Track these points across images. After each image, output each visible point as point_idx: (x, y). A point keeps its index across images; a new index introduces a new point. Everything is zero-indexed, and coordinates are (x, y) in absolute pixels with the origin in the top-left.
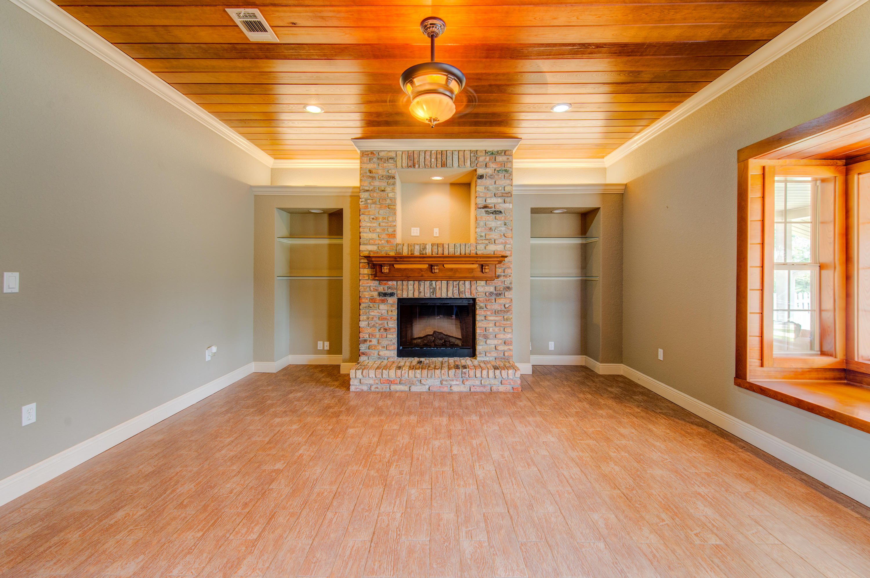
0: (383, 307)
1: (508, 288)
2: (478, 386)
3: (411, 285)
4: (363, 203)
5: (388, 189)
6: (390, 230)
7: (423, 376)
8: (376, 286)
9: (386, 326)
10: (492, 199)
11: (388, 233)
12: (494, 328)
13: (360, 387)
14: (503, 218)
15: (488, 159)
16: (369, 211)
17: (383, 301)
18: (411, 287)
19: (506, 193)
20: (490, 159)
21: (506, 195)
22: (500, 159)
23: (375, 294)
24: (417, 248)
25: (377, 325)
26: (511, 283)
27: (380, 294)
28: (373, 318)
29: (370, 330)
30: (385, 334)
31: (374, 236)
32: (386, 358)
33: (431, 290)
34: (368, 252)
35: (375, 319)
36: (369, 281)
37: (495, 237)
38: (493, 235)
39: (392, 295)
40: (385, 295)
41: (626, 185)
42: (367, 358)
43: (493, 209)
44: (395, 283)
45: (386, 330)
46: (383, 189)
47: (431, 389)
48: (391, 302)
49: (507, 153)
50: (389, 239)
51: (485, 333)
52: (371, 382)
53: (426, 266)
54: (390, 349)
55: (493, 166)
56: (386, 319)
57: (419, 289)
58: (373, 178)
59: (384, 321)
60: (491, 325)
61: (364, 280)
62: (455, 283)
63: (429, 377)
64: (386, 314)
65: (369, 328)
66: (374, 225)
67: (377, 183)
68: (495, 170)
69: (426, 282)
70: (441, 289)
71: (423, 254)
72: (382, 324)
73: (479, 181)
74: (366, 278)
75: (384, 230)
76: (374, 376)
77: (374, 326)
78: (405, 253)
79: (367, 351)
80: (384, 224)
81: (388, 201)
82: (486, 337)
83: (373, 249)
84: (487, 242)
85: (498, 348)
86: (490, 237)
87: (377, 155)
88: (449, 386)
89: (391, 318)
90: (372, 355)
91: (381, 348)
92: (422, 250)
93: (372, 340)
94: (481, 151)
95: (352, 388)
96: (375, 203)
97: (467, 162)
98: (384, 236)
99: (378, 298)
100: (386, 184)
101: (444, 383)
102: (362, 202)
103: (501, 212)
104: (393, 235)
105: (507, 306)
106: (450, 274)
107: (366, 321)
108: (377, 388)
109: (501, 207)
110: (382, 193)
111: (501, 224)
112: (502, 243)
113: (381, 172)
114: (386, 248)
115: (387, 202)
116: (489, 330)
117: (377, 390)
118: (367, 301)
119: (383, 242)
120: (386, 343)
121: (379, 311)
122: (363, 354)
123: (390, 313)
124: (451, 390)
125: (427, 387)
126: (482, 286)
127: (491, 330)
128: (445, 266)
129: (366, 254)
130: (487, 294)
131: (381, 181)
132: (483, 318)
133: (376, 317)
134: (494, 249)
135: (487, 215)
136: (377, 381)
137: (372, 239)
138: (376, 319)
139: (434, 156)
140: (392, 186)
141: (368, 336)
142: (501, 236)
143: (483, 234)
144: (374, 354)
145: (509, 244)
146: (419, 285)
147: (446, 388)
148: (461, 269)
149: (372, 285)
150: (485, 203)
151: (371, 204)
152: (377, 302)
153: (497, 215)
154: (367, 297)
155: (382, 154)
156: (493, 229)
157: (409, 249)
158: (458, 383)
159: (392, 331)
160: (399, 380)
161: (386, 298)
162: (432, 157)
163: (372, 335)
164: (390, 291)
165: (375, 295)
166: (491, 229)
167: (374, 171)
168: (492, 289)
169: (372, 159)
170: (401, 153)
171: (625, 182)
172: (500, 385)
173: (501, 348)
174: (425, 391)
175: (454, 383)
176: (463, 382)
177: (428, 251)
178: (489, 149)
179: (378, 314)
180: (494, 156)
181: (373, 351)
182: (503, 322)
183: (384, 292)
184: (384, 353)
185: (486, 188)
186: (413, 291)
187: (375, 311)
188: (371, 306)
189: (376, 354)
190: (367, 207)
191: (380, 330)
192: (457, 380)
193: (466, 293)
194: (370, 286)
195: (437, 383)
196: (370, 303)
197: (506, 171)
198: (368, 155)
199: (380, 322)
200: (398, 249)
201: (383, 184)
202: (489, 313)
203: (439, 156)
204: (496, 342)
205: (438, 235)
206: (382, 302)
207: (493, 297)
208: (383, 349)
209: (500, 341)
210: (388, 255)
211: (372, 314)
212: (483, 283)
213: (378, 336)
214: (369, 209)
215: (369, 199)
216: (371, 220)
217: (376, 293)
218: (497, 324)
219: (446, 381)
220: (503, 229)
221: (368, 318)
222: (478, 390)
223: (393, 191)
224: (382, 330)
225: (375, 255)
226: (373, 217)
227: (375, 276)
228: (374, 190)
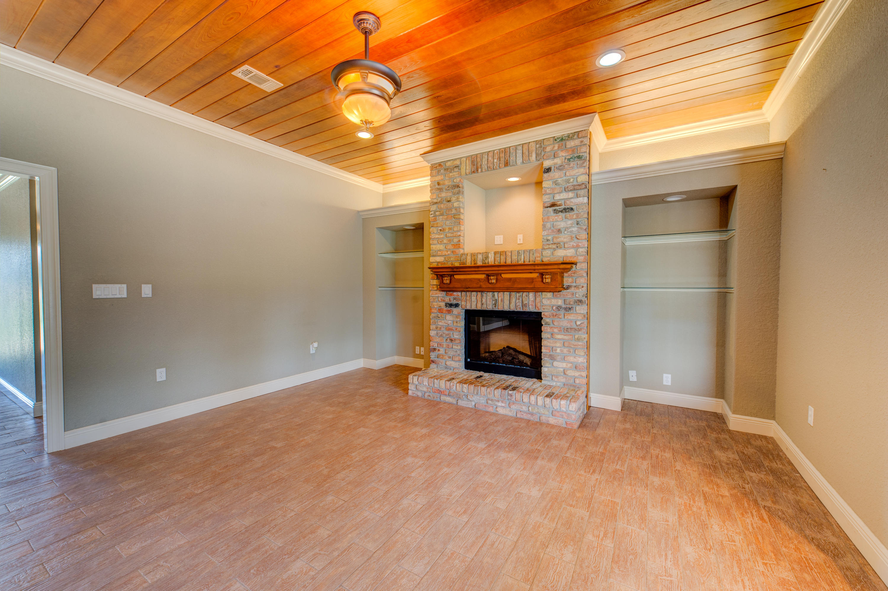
0: (449, 317)
1: (581, 302)
2: (525, 412)
3: (474, 296)
4: (432, 216)
5: (453, 199)
6: (456, 240)
7: (470, 392)
8: (443, 297)
9: (452, 337)
10: (562, 195)
11: (453, 243)
12: (563, 348)
13: (418, 393)
14: (575, 217)
15: (556, 148)
16: (437, 223)
17: (449, 312)
18: (474, 299)
19: (579, 185)
20: (559, 147)
21: (581, 188)
22: (571, 144)
23: (442, 304)
24: (480, 257)
25: (445, 335)
27: (447, 305)
29: (438, 340)
30: (451, 344)
31: (442, 247)
32: (452, 369)
33: (494, 302)
34: (436, 264)
35: (443, 329)
36: (438, 292)
37: (565, 240)
38: (563, 238)
39: (457, 305)
40: (451, 305)
41: (786, 144)
42: (436, 367)
43: (563, 207)
44: (459, 294)
45: (451, 340)
46: (449, 199)
47: (476, 406)
48: (456, 313)
49: (580, 135)
50: (454, 250)
51: (551, 353)
52: (425, 389)
53: (483, 276)
54: (456, 360)
55: (562, 154)
56: (452, 329)
57: (482, 301)
58: (441, 190)
59: (450, 332)
60: (559, 344)
61: (434, 290)
62: (518, 295)
63: (475, 393)
64: (452, 325)
65: (437, 337)
66: (442, 236)
67: (443, 195)
68: (565, 158)
69: (487, 293)
70: (502, 300)
71: (484, 263)
72: (448, 334)
73: (546, 175)
74: (435, 289)
75: (450, 241)
76: (427, 384)
77: (441, 336)
78: (469, 262)
79: (436, 359)
80: (450, 235)
81: (454, 211)
82: (553, 359)
83: (440, 261)
84: (554, 246)
85: (567, 373)
86: (559, 240)
87: (444, 166)
88: (495, 407)
89: (458, 329)
90: (440, 364)
91: (447, 358)
92: (484, 259)
93: (440, 349)
94: (548, 139)
95: (410, 392)
96: (442, 215)
97: (531, 156)
98: (450, 247)
99: (445, 309)
100: (451, 194)
101: (490, 402)
102: (431, 214)
103: (572, 209)
104: (458, 246)
105: (578, 323)
106: (508, 284)
107: (435, 330)
108: (430, 396)
109: (573, 203)
110: (448, 203)
111: (572, 224)
112: (573, 247)
113: (447, 183)
114: (452, 259)
115: (453, 213)
116: (556, 350)
117: (429, 398)
118: (435, 311)
119: (449, 253)
120: (452, 354)
121: (446, 321)
122: (433, 362)
123: (455, 324)
124: (497, 411)
125: (473, 404)
126: (549, 299)
127: (558, 350)
128: (502, 275)
130: (554, 308)
131: (447, 191)
132: (549, 336)
133: (444, 327)
134: (563, 255)
135: (555, 215)
136: (429, 390)
137: (440, 250)
139: (496, 156)
140: (458, 196)
141: (436, 345)
142: (572, 238)
143: (550, 238)
145: (582, 248)
146: (482, 296)
147: (491, 408)
148: (520, 278)
149: (440, 295)
150: (553, 201)
151: (439, 216)
152: (444, 312)
153: (567, 213)
154: (436, 307)
155: (448, 164)
156: (563, 230)
157: (473, 258)
158: (503, 405)
159: (457, 342)
160: (448, 391)
161: (451, 308)
162: (495, 157)
163: (440, 344)
164: (455, 302)
165: (442, 306)
166: (559, 231)
167: (441, 183)
168: (560, 302)
169: (440, 171)
170: (465, 159)
171: (785, 140)
172: (551, 416)
173: (571, 373)
174: (471, 407)
175: (500, 404)
176: (509, 405)
178: (558, 134)
179: (445, 324)
180: (563, 142)
181: (441, 360)
182: (573, 342)
183: (450, 303)
184: (450, 363)
185: (556, 183)
186: (476, 303)
187: (443, 321)
188: (439, 316)
189: (443, 364)
190: (436, 219)
191: (446, 340)
192: (502, 402)
193: (530, 306)
194: (438, 297)
195: (483, 401)
196: (438, 313)
197: (579, 157)
198: (437, 167)
199: (447, 332)
200: (462, 259)
201: (449, 195)
202: (556, 330)
203: (502, 155)
204: (564, 365)
205: (521, 242)
206: (449, 313)
207: (562, 312)
208: (449, 359)
209: (569, 365)
210: (452, 266)
211: (440, 324)
212: (549, 295)
213: (445, 346)
214: (438, 221)
215: (437, 211)
216: (439, 231)
217: (444, 304)
218: (566, 344)
219: (492, 400)
220: (575, 229)
221: (437, 328)
222: (525, 416)
223: (458, 200)
224: (448, 340)
225: (443, 266)
226: (440, 228)
227: (444, 288)
228: (441, 202)
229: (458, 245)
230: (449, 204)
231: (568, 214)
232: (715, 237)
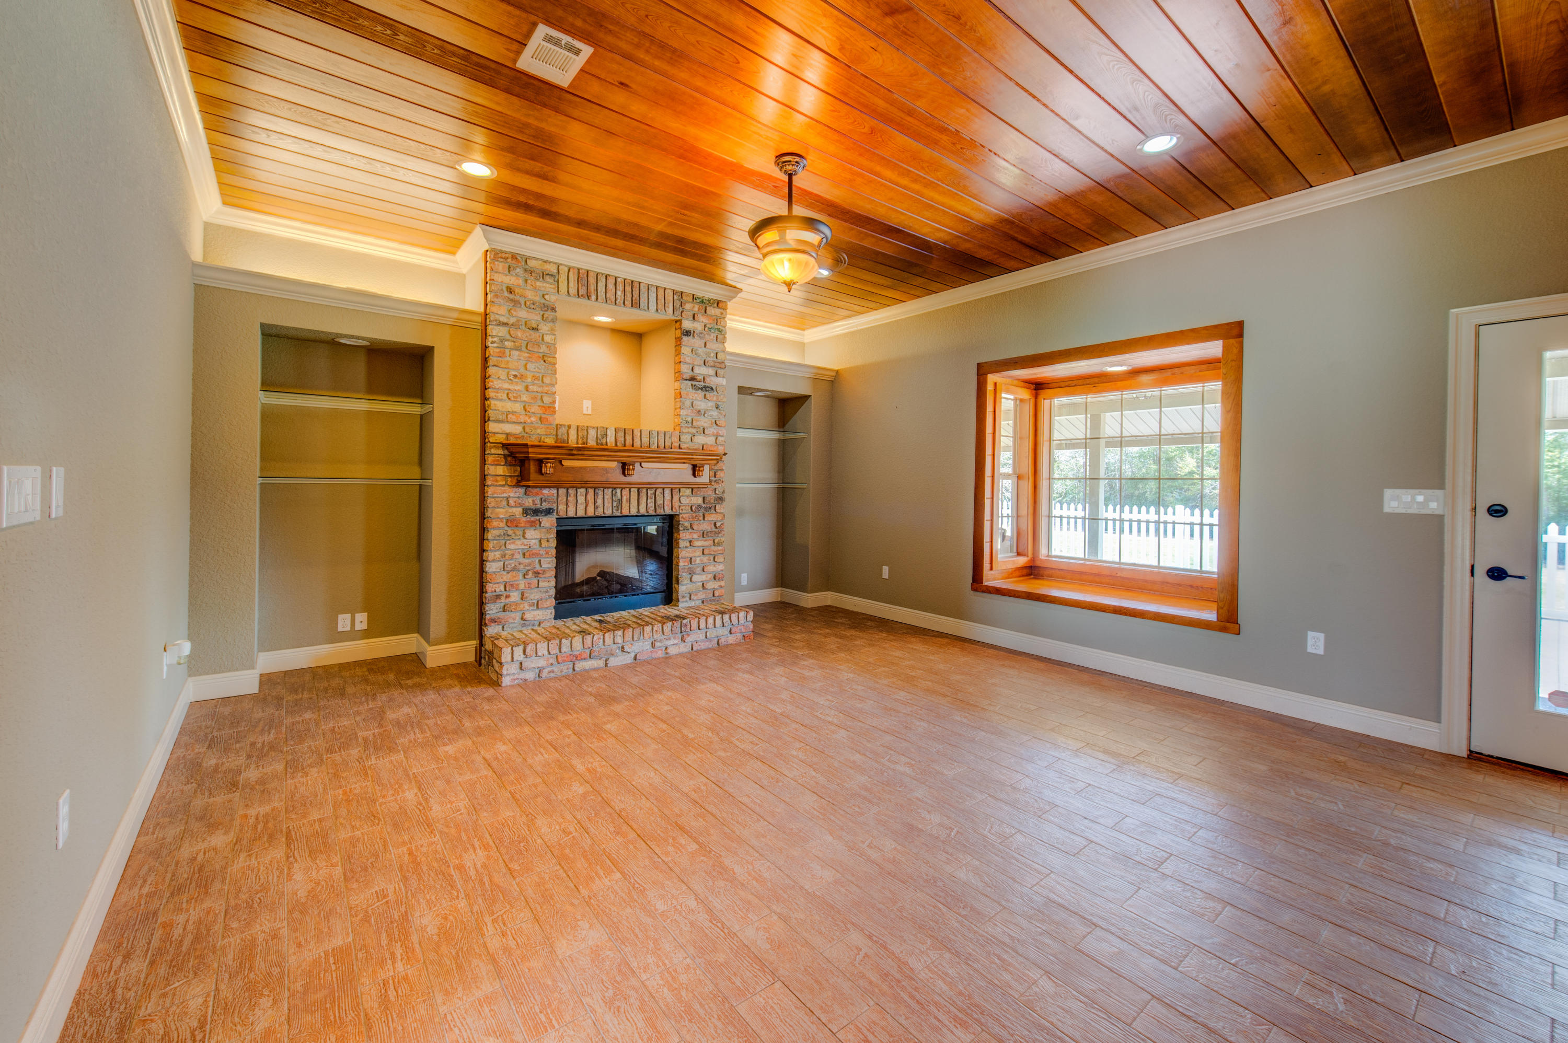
0: (532, 534)
1: (720, 499)
2: (702, 641)
3: (581, 495)
4: (495, 345)
5: (544, 328)
6: (547, 399)
7: (627, 639)
8: (518, 498)
9: (538, 568)
10: (702, 369)
11: (542, 404)
12: (702, 557)
13: (524, 675)
14: (715, 398)
15: (696, 308)
16: (508, 362)
17: (532, 524)
18: (581, 499)
19: (719, 363)
20: (699, 309)
21: (719, 366)
22: (711, 311)
23: (518, 511)
24: (592, 433)
25: (522, 567)
26: (723, 492)
27: (526, 512)
28: (513, 555)
29: (506, 577)
30: (535, 581)
31: (518, 407)
32: (537, 623)
33: (615, 504)
34: (504, 436)
35: (516, 556)
36: (507, 488)
37: (705, 425)
38: (703, 422)
39: (549, 512)
40: (537, 512)
41: (837, 371)
42: (501, 629)
43: (702, 384)
44: (555, 491)
45: (537, 573)
46: (534, 326)
47: (638, 657)
48: (548, 525)
49: (720, 305)
50: (544, 416)
51: (690, 566)
52: (542, 663)
53: (615, 465)
54: (545, 606)
55: (702, 319)
56: (537, 555)
57: (595, 502)
58: (516, 303)
59: (533, 560)
60: (699, 553)
61: (496, 486)
62: (650, 492)
63: (635, 639)
64: (537, 546)
65: (505, 573)
66: (517, 388)
67: (523, 314)
68: (705, 326)
69: (606, 491)
70: (629, 501)
71: (602, 444)
72: (530, 564)
73: (685, 339)
74: (501, 483)
75: (535, 398)
76: (546, 653)
77: (514, 569)
78: (573, 441)
79: (502, 615)
80: (535, 388)
81: (543, 349)
82: (692, 573)
83: (514, 431)
84: (694, 431)
85: (706, 587)
86: (699, 423)
87: (523, 263)
88: (664, 649)
89: (547, 553)
90: (511, 620)
91: (527, 607)
92: (599, 437)
93: (511, 594)
94: (687, 294)
95: (506, 681)
96: (518, 349)
97: (668, 307)
98: (534, 409)
99: (524, 519)
100: (539, 318)
101: (658, 644)
102: (493, 342)
103: (712, 389)
104: (552, 409)
105: (718, 524)
107: (499, 561)
108: (552, 671)
109: (713, 381)
110: (532, 332)
111: (712, 406)
112: (713, 435)
113: (530, 294)
114: (539, 431)
115: (541, 351)
116: (695, 561)
117: (552, 675)
118: (502, 525)
119: (533, 419)
120: (537, 597)
121: (525, 542)
122: (494, 621)
123: (544, 544)
124: (667, 653)
125: (633, 655)
126: (688, 496)
127: (698, 561)
128: (645, 465)
129: (501, 438)
130: (693, 508)
131: (530, 310)
132: (688, 544)
133: (519, 553)
134: (703, 442)
135: (694, 391)
136: (551, 661)
137: (513, 413)
138: (519, 556)
139: (620, 287)
140: (551, 324)
141: (502, 588)
142: (712, 423)
143: (688, 419)
144: (514, 619)
145: (722, 436)
146: (595, 494)
147: (660, 652)
149: (512, 495)
150: (691, 373)
151: (511, 349)
152: (523, 525)
153: (707, 393)
154: (502, 516)
155: (532, 263)
156: (702, 412)
157: (580, 434)
158: (676, 641)
159: (548, 575)
160: (588, 651)
161: (538, 518)
162: (618, 287)
163: (512, 586)
164: (545, 506)
165: (517, 514)
166: (699, 412)
167: (516, 290)
168: (700, 501)
169: (514, 269)
170: (566, 269)
171: (836, 368)
172: (729, 635)
173: (711, 585)
174: (629, 662)
175: (671, 642)
176: (683, 640)
177: (610, 440)
178: (698, 294)
179: (523, 547)
180: (703, 305)
181: (513, 615)
182: (713, 548)
183: (533, 507)
184: (533, 615)
185: (695, 352)
186: (584, 506)
187: (518, 542)
188: (510, 532)
189: (518, 619)
190: (504, 353)
191: (524, 576)
192: (675, 638)
193: (666, 508)
194: (507, 498)
195: (647, 646)
196: (507, 528)
197: (719, 330)
198: (506, 259)
199: (527, 561)
200: (559, 433)
201: (534, 317)
202: (695, 536)
203: (628, 288)
204: (703, 577)
205: (590, 412)
206: (531, 526)
207: (701, 514)
208: (531, 608)
209: (709, 576)
210: (541, 444)
211: (512, 547)
212: (689, 492)
213: (522, 587)
214: (508, 358)
215: (508, 340)
216: (511, 377)
217: (520, 510)
218: (706, 552)
219: (660, 641)
220: (715, 413)
221: (504, 556)
222: (703, 646)
223: (552, 332)
224: (530, 574)
225: (519, 442)
226: (514, 373)
227: (521, 480)
228: (516, 326)
229: (550, 409)
230: (535, 335)
231: (708, 395)
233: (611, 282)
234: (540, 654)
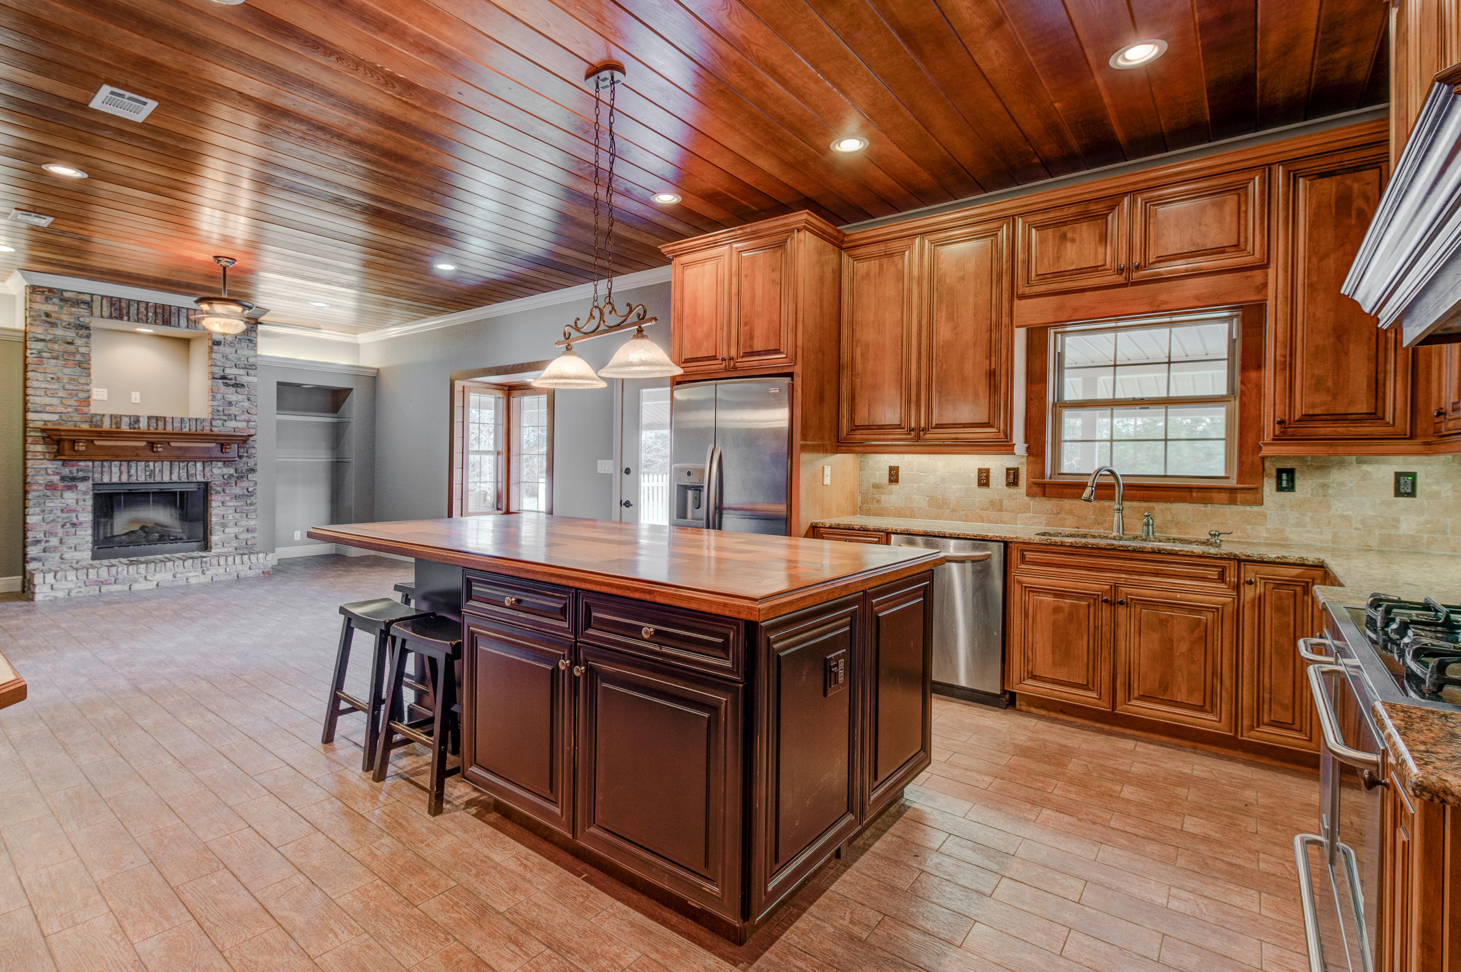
0: (69, 495)
1: (252, 470)
2: (222, 574)
3: (116, 466)
4: (35, 356)
5: (79, 342)
6: (82, 395)
7: (149, 570)
8: (56, 468)
9: (75, 520)
10: (233, 370)
11: (77, 399)
12: (235, 514)
13: (54, 594)
14: (246, 393)
16: (45, 368)
18: (115, 470)
19: (251, 365)
21: (250, 368)
23: (56, 479)
24: (126, 420)
25: (60, 519)
26: (256, 464)
27: (63, 479)
28: (52, 511)
29: (46, 527)
30: (73, 530)
31: (55, 401)
32: (75, 562)
33: (148, 473)
34: (43, 423)
35: (55, 511)
36: (45, 461)
37: (236, 413)
38: (233, 410)
39: (84, 479)
40: (73, 479)
41: (379, 369)
42: (41, 564)
43: (234, 381)
44: (90, 464)
45: (74, 525)
46: (70, 341)
47: (160, 584)
48: (84, 489)
50: (79, 407)
51: (221, 521)
52: (71, 585)
53: (143, 444)
56: (75, 511)
57: (129, 472)
58: (53, 325)
59: (70, 514)
60: (231, 511)
61: (36, 459)
62: (182, 464)
63: (158, 571)
64: (75, 505)
65: (44, 524)
66: (54, 387)
67: (59, 332)
68: (235, 337)
69: (139, 463)
70: (161, 471)
71: (134, 428)
72: (67, 518)
73: (215, 347)
74: (40, 457)
75: (71, 394)
76: (74, 578)
77: (53, 521)
78: (106, 425)
79: (43, 554)
80: (71, 387)
81: (79, 357)
82: (224, 526)
83: (51, 419)
84: (225, 418)
85: (239, 537)
86: (230, 412)
87: (59, 295)
88: (185, 579)
89: (83, 509)
90: (50, 559)
91: (65, 550)
92: (133, 422)
93: (51, 539)
95: (38, 597)
96: (55, 358)
98: (70, 402)
99: (62, 484)
100: (74, 335)
101: (178, 575)
102: (32, 354)
103: (243, 385)
105: (250, 489)
106: (178, 453)
107: (39, 515)
108: (80, 592)
109: (244, 379)
110: (68, 345)
111: (243, 399)
112: (245, 421)
113: (65, 318)
114: (74, 419)
115: (77, 359)
116: (228, 517)
117: (80, 594)
118: (41, 488)
119: (69, 410)
120: (74, 542)
121: (63, 501)
122: (35, 559)
123: (81, 503)
124: (188, 582)
125: (155, 583)
126: (219, 468)
127: (230, 517)
128: (172, 444)
129: (40, 425)
130: (225, 477)
131: (66, 329)
132: (220, 504)
133: (57, 509)
134: (233, 427)
135: (225, 387)
136: (79, 584)
137: (51, 405)
138: (57, 512)
139: (151, 310)
140: (86, 340)
141: (42, 535)
142: (243, 412)
143: (221, 409)
144: (53, 558)
145: (254, 423)
146: (129, 466)
147: (181, 581)
148: (194, 447)
149: (50, 466)
150: (223, 374)
151: (49, 358)
152: (60, 488)
153: (238, 388)
154: (41, 482)
155: (66, 295)
156: (234, 403)
157: (113, 422)
158: (196, 574)
159: (84, 526)
160: (113, 579)
161: (74, 483)
162: (149, 310)
163: (51, 534)
164: (81, 474)
166: (230, 403)
167: (53, 315)
168: (232, 471)
169: (51, 299)
170: (100, 298)
171: (377, 366)
172: (248, 570)
173: (244, 536)
174: (152, 587)
175: (192, 574)
176: (203, 573)
177: (143, 425)
179: (61, 505)
181: (52, 555)
182: (245, 507)
183: (71, 475)
184: (71, 555)
185: (226, 357)
186: (118, 475)
187: (56, 501)
188: (49, 494)
189: (57, 558)
190: (42, 361)
191: (63, 526)
193: (198, 476)
194: (46, 469)
196: (46, 491)
197: (249, 340)
198: (43, 292)
199: (65, 515)
200: (94, 421)
201: (70, 334)
202: (227, 498)
203: (159, 311)
204: (236, 530)
205: (138, 401)
206: (68, 489)
207: (233, 481)
208: (69, 550)
209: (242, 529)
210: (77, 428)
211: (51, 505)
212: (220, 464)
213: (60, 534)
214: (46, 365)
215: (46, 352)
216: (49, 379)
217: (58, 477)
218: (238, 510)
220: (246, 404)
221: (43, 511)
222: (222, 578)
223: (87, 345)
224: (68, 525)
225: (56, 427)
226: (52, 376)
227: (57, 455)
228: (54, 341)
229: (87, 401)
230: (71, 348)
231: (239, 390)
232: (327, 419)
233: (143, 306)
234: (69, 579)
